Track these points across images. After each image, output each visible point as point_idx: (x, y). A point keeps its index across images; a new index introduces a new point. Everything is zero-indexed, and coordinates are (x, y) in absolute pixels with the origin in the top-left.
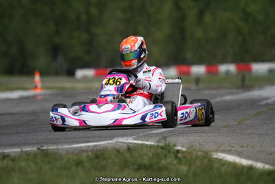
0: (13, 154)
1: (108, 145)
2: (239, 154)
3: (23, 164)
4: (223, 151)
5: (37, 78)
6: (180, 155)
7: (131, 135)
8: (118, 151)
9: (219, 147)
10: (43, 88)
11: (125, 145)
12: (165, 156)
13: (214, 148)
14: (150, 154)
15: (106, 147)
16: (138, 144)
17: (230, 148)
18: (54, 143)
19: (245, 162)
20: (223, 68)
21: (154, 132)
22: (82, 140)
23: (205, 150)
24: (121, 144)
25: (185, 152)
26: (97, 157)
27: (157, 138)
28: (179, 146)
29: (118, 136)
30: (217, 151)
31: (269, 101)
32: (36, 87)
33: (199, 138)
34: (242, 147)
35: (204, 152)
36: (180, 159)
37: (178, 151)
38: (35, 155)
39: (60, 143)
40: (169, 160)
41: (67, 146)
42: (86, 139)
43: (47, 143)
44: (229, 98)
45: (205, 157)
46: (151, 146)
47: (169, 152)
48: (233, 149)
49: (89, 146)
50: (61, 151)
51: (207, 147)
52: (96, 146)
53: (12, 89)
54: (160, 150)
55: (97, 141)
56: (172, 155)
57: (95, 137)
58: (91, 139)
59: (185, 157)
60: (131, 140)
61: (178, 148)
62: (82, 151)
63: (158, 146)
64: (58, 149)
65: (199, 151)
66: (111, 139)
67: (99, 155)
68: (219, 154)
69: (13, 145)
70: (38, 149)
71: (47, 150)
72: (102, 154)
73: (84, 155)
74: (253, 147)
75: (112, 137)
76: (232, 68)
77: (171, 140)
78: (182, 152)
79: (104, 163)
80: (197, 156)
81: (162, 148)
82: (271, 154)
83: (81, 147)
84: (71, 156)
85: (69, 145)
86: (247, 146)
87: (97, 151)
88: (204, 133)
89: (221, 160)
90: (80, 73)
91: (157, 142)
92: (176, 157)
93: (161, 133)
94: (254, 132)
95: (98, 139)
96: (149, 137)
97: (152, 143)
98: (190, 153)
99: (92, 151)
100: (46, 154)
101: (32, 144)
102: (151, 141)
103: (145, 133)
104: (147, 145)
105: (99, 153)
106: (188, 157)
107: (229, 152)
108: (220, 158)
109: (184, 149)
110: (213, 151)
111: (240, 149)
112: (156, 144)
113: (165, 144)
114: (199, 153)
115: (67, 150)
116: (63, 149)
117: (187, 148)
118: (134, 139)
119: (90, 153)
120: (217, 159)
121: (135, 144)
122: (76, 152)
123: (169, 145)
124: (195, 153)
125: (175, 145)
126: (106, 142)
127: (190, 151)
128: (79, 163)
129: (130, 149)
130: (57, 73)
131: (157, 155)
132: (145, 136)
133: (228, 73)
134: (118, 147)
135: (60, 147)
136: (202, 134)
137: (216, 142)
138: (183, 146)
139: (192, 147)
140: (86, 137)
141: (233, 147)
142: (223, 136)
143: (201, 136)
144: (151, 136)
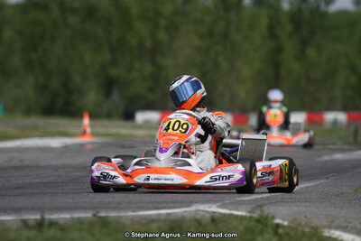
0: (61, 222)
1: (185, 214)
3: (75, 235)
4: (338, 228)
5: (86, 121)
6: (281, 231)
7: (214, 202)
8: (199, 222)
9: (332, 222)
10: (93, 134)
11: (208, 216)
12: (261, 232)
13: (324, 222)
14: (242, 228)
15: (183, 216)
16: (224, 214)
17: (346, 224)
18: (114, 209)
20: (330, 117)
21: (244, 199)
22: (150, 205)
23: (313, 225)
24: (202, 213)
25: (287, 226)
27: (249, 207)
28: (279, 218)
29: (197, 202)
30: (330, 227)
32: (84, 133)
33: (304, 209)
35: (312, 228)
36: (280, 236)
37: (278, 226)
38: (91, 223)
39: (122, 209)
40: (267, 237)
41: (131, 214)
42: (155, 205)
43: (105, 208)
44: (338, 156)
45: (314, 235)
46: (242, 218)
47: (267, 226)
48: (350, 225)
49: (159, 214)
50: (124, 220)
51: (316, 222)
52: (169, 214)
53: (53, 135)
54: (253, 223)
55: (170, 208)
56: (271, 231)
57: (168, 203)
58: (161, 205)
59: (287, 234)
60: (214, 209)
61: (278, 221)
62: (152, 220)
63: (251, 217)
64: (120, 217)
65: (306, 225)
66: (188, 206)
67: (175, 225)
68: (333, 231)
69: (60, 209)
70: (94, 215)
71: (106, 218)
72: (179, 226)
73: (154, 226)
75: (189, 204)
76: (341, 117)
77: (269, 210)
78: (283, 227)
80: (303, 232)
81: (258, 221)
83: (149, 215)
85: (134, 211)
87: (171, 221)
88: (310, 202)
89: (335, 239)
90: (141, 117)
91: (249, 212)
92: (276, 233)
93: (255, 200)
95: (170, 205)
96: (237, 205)
97: (243, 213)
99: (166, 220)
100: (105, 222)
101: (85, 209)
102: (241, 211)
103: (233, 200)
104: (236, 216)
106: (292, 234)
107: (345, 229)
108: (334, 236)
109: (286, 223)
110: (325, 227)
111: (359, 226)
112: (248, 215)
113: (261, 216)
114: (307, 230)
115: (133, 219)
116: (127, 217)
117: (290, 222)
118: (220, 207)
119: (162, 224)
120: (330, 238)
121: (220, 214)
122: (144, 221)
123: (267, 218)
124: (300, 229)
125: (273, 218)
126: (183, 210)
127: (293, 225)
129: (215, 220)
130: (109, 116)
131: (249, 230)
132: (233, 203)
133: (335, 123)
134: (198, 217)
135: (123, 214)
136: (308, 204)
137: (327, 215)
138: (284, 219)
139: (295, 220)
140: (155, 202)
141: (350, 223)
142: (336, 207)
143: (307, 206)
144: (240, 204)
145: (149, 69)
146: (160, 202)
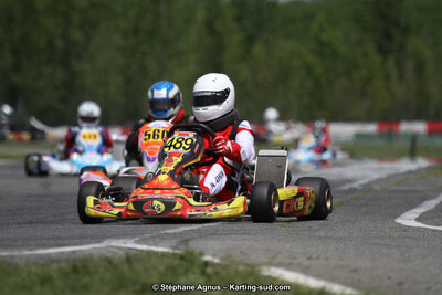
1: (94, 251)
2: (305, 271)
4: (279, 265)
6: (209, 270)
7: (132, 236)
8: (109, 261)
9: (274, 258)
11: (122, 253)
12: (187, 271)
13: (264, 260)
14: (162, 268)
15: (91, 255)
16: (142, 251)
17: (289, 261)
18: (7, 247)
19: (314, 283)
21: (168, 231)
22: (52, 242)
23: (249, 262)
24: (116, 250)
25: (218, 265)
26: (75, 270)
27: (174, 242)
28: (209, 255)
29: (109, 237)
30: (270, 264)
31: (355, 185)
33: (240, 243)
34: (310, 258)
35: (248, 265)
36: (209, 276)
37: (206, 264)
39: (16, 247)
40: (192, 277)
41: (27, 252)
42: (59, 241)
45: (250, 274)
46: (163, 255)
47: (192, 263)
48: (295, 262)
49: (62, 253)
50: (17, 260)
51: (254, 258)
52: (74, 252)
54: (177, 262)
55: (76, 245)
56: (197, 270)
57: (74, 238)
58: (66, 241)
59: (217, 273)
60: (130, 244)
61: (207, 258)
62: (51, 260)
63: (174, 254)
64: (13, 257)
65: (241, 263)
66: (99, 242)
67: (79, 267)
68: (273, 269)
72: (85, 267)
73: (55, 266)
74: (327, 259)
75: (100, 239)
77: (195, 246)
78: (213, 265)
79: (86, 280)
80: (237, 271)
81: (182, 257)
82: (355, 271)
83: (49, 255)
84: (33, 268)
85: (31, 250)
86: (318, 257)
87: (75, 260)
88: (249, 234)
89: (275, 279)
91: (174, 248)
92: (203, 273)
93: (181, 234)
94: (329, 235)
95: (77, 241)
96: (160, 239)
97: (166, 250)
98: (224, 267)
99: (67, 260)
102: (164, 247)
103: (155, 233)
104: (157, 253)
105: (79, 265)
106: (223, 273)
107: (289, 266)
108: (275, 275)
109: (217, 261)
110: (264, 264)
111: (305, 263)
112: (171, 251)
113: (186, 252)
114: (241, 268)
115: (28, 259)
116: (21, 257)
117: (222, 259)
118: (137, 242)
119: (63, 265)
120: (269, 277)
121: (137, 250)
122: (42, 262)
123: (192, 254)
124: (233, 267)
125: (202, 254)
126: (91, 246)
127: (225, 263)
128: (45, 280)
129: (131, 258)
131: (172, 269)
132: (153, 238)
134: (109, 255)
135: (16, 253)
136: (246, 237)
137: (268, 250)
138: (214, 256)
139: (229, 256)
140: (59, 238)
141: (294, 258)
142: (279, 240)
143: (244, 239)
144: (163, 238)
145: (60, 74)
146: (64, 238)
